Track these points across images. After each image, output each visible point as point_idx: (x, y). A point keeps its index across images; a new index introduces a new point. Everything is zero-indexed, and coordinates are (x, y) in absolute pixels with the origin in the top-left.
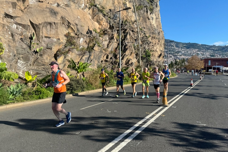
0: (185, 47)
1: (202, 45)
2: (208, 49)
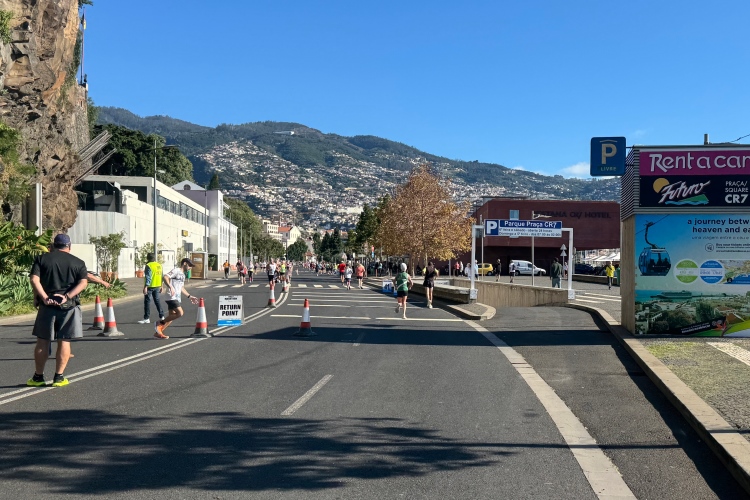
0: (459, 175)
1: (519, 173)
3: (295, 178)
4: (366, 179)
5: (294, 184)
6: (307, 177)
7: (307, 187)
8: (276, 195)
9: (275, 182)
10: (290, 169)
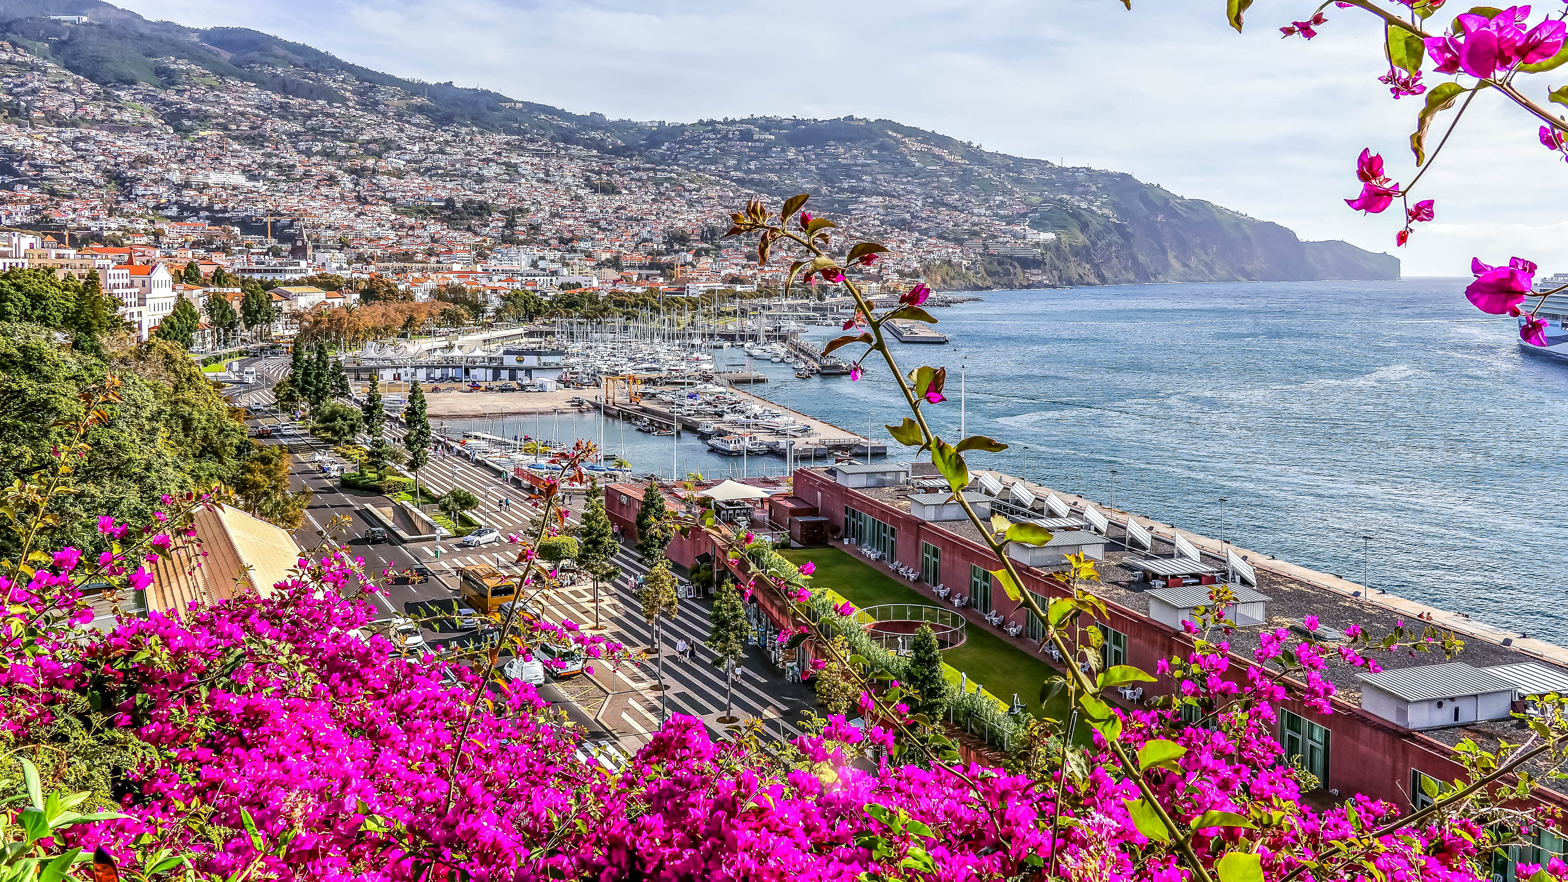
0: (421, 110)
1: (530, 107)
2: (568, 138)
3: (95, 110)
4: (242, 114)
5: (94, 122)
6: (120, 109)
7: (121, 129)
8: (57, 145)
9: (53, 118)
10: (82, 92)
